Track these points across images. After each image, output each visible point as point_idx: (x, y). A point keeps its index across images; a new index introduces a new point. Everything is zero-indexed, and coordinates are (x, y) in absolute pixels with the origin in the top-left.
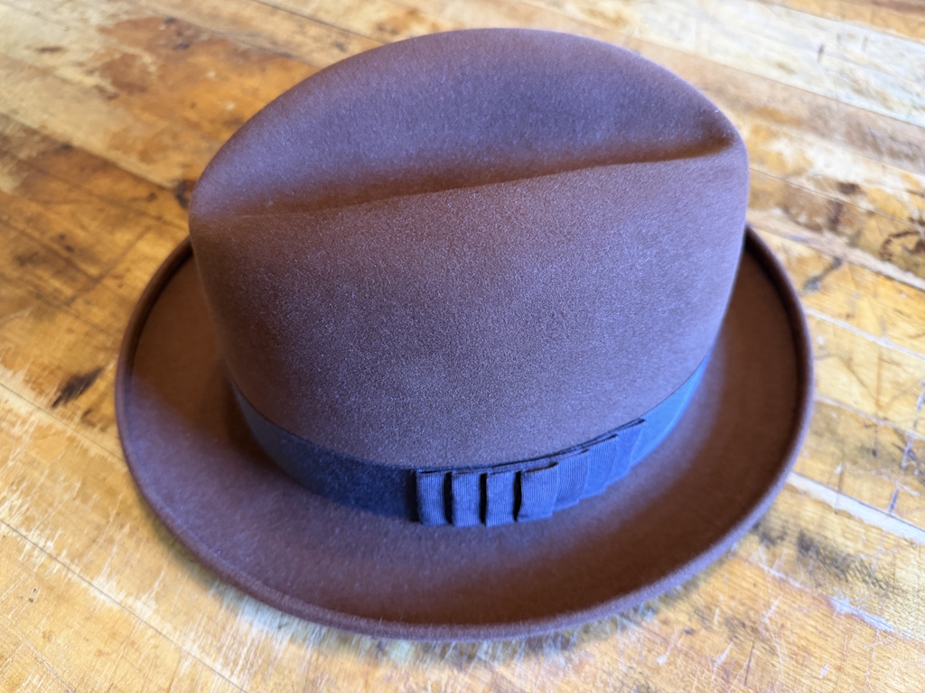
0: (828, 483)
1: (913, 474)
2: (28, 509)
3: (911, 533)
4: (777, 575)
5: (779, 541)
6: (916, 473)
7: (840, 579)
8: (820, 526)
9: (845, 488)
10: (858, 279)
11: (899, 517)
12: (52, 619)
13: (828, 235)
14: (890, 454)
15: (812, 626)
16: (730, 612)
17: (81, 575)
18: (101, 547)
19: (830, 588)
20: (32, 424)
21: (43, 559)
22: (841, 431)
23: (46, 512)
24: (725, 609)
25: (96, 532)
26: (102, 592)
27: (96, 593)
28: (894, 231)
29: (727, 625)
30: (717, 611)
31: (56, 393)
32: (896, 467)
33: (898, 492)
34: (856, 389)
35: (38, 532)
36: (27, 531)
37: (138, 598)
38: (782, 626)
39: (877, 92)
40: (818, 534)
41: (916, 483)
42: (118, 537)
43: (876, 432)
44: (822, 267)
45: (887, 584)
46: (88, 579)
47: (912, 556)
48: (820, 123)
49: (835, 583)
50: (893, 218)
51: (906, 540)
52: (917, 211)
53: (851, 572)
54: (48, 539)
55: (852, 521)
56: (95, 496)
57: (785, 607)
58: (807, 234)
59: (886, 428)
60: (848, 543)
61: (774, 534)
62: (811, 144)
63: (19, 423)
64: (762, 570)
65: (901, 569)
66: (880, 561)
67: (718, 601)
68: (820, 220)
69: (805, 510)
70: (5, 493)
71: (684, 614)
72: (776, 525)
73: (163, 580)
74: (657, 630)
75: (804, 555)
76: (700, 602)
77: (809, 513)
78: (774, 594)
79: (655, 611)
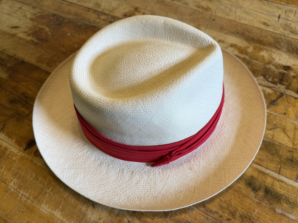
0: (276, 171)
2: (19, 183)
4: (258, 201)
5: (259, 190)
7: (278, 202)
9: (281, 172)
10: (289, 100)
12: (29, 217)
13: (279, 85)
15: (269, 218)
16: (242, 213)
17: (37, 204)
18: (43, 195)
19: (275, 205)
20: (19, 156)
21: (25, 199)
22: (281, 153)
23: (25, 184)
24: (240, 212)
25: (41, 190)
27: (43, 209)
29: (241, 217)
30: (238, 213)
31: (25, 146)
34: (286, 139)
35: (23, 190)
36: (19, 190)
37: (55, 210)
38: (259, 217)
40: (272, 188)
42: (48, 192)
44: (277, 96)
46: (39, 205)
49: (277, 204)
53: (282, 200)
54: (26, 193)
55: (283, 183)
56: (40, 179)
57: (260, 212)
58: (272, 85)
60: (282, 191)
61: (257, 188)
62: (274, 52)
63: (15, 156)
64: (253, 200)
66: (292, 196)
67: (238, 210)
68: (276, 80)
69: (268, 180)
70: (12, 178)
71: (227, 214)
72: (258, 184)
73: (63, 205)
74: (218, 219)
75: (267, 195)
76: (232, 210)
77: (269, 181)
78: (256, 207)
79: (217, 213)
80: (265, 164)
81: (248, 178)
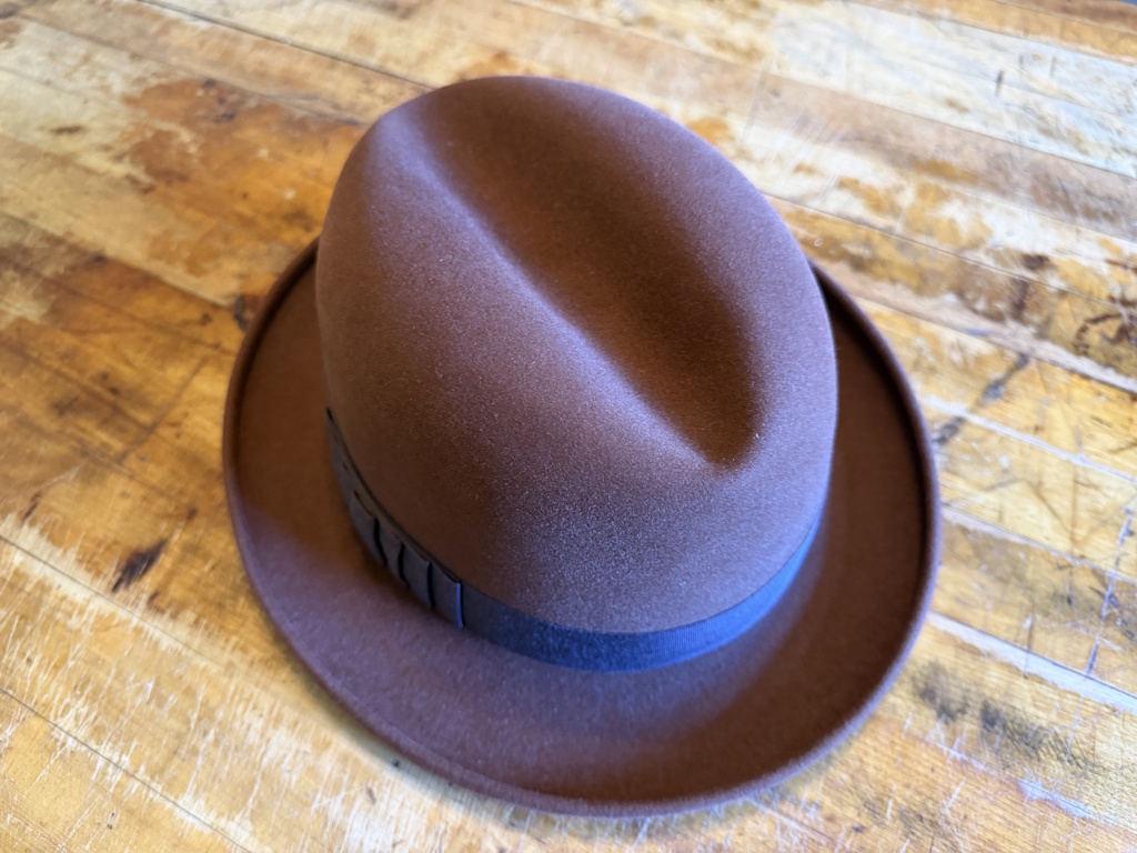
0: (1016, 641)
1: (1115, 625)
2: (96, 718)
3: (1114, 698)
4: (959, 756)
5: (959, 715)
6: (1119, 623)
7: (1031, 758)
8: (1007, 694)
9: (1035, 646)
10: (1048, 380)
11: (1098, 679)
12: (136, 848)
13: (1012, 325)
14: (1087, 601)
15: (1000, 817)
16: (905, 804)
17: (164, 794)
18: (183, 760)
19: (1020, 770)
20: (91, 614)
21: (119, 776)
22: (1029, 575)
23: (117, 720)
24: (899, 800)
25: (176, 742)
26: (189, 813)
27: (183, 815)
28: (1090, 315)
29: (901, 819)
30: (891, 803)
31: (115, 574)
32: (1095, 616)
33: (1097, 647)
34: (1047, 521)
35: (110, 744)
36: (97, 744)
37: (231, 818)
38: (965, 817)
39: (1069, 132)
40: (1004, 704)
41: (1118, 635)
42: (202, 747)
43: (1071, 574)
44: (1005, 367)
45: (1085, 760)
46: (172, 798)
47: (1114, 725)
48: (999, 178)
49: (1026, 763)
50: (1089, 298)
51: (1107, 707)
52: (1119, 288)
53: (1044, 749)
54: (122, 753)
55: (1044, 687)
56: (171, 698)
57: (968, 795)
58: (986, 325)
59: (1083, 568)
60: (1041, 714)
61: (953, 707)
62: (989, 206)
63: (76, 613)
64: (940, 751)
65: (1102, 742)
66: (1076, 733)
67: (891, 791)
68: (1001, 306)
69: (989, 676)
70: (67, 700)
71: (852, 809)
72: (955, 694)
73: (258, 795)
74: (821, 828)
75: (988, 730)
76: (871, 794)
77: (994, 679)
78: (955, 779)
79: (819, 807)
80: (977, 616)
81: (921, 674)
